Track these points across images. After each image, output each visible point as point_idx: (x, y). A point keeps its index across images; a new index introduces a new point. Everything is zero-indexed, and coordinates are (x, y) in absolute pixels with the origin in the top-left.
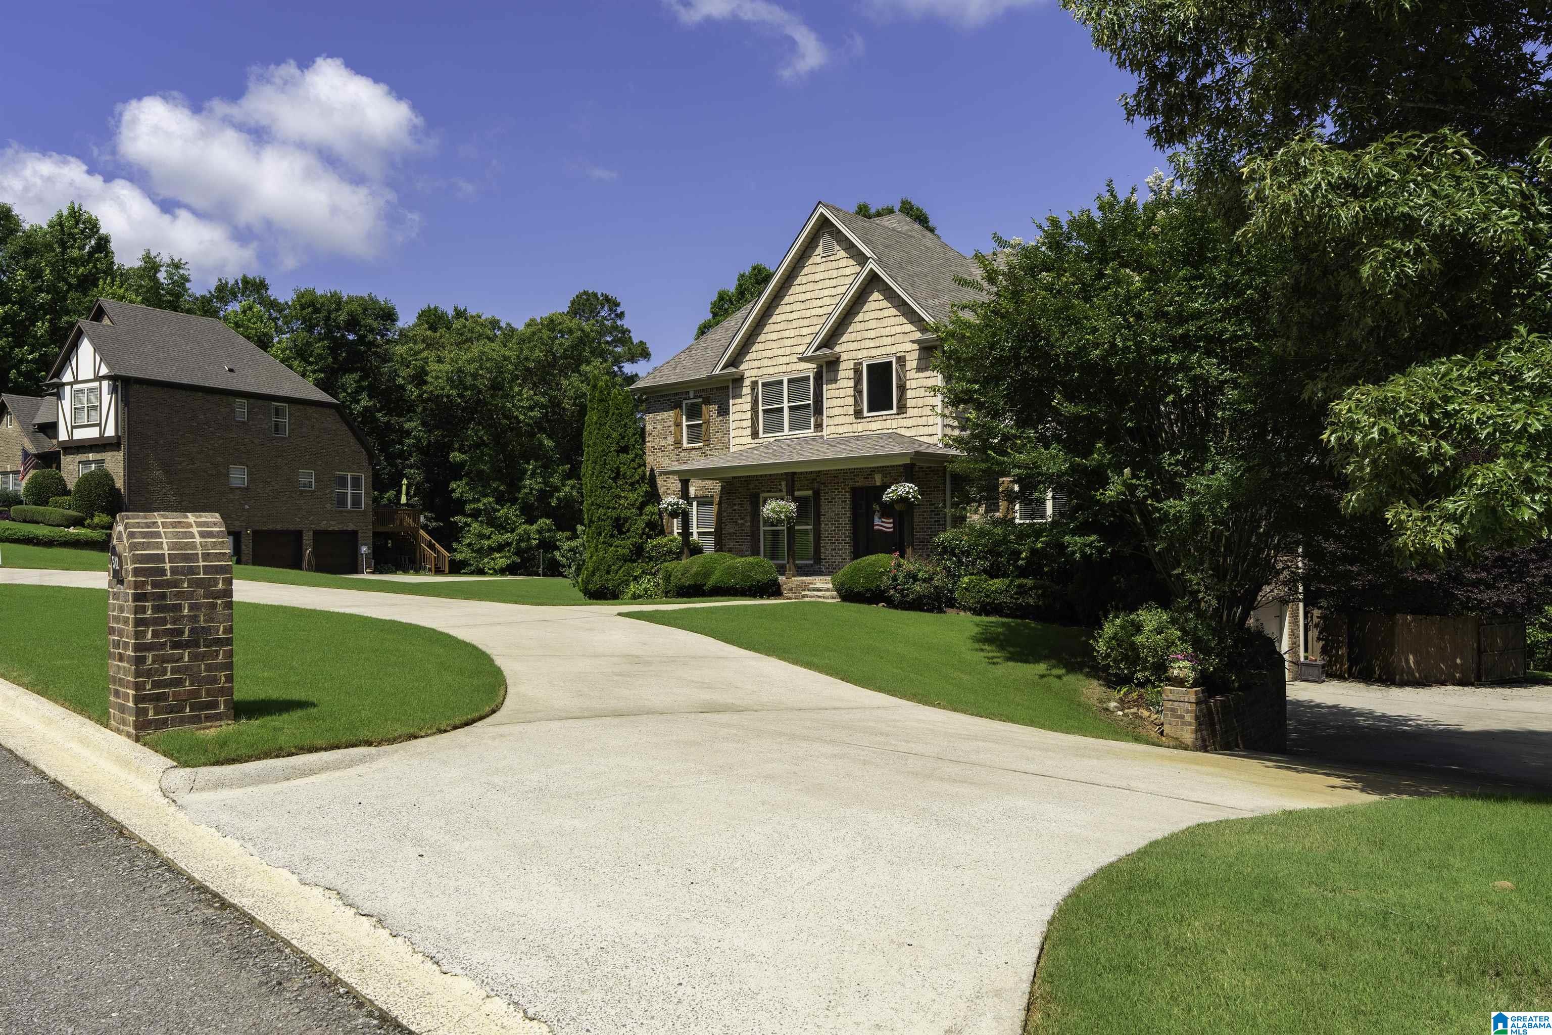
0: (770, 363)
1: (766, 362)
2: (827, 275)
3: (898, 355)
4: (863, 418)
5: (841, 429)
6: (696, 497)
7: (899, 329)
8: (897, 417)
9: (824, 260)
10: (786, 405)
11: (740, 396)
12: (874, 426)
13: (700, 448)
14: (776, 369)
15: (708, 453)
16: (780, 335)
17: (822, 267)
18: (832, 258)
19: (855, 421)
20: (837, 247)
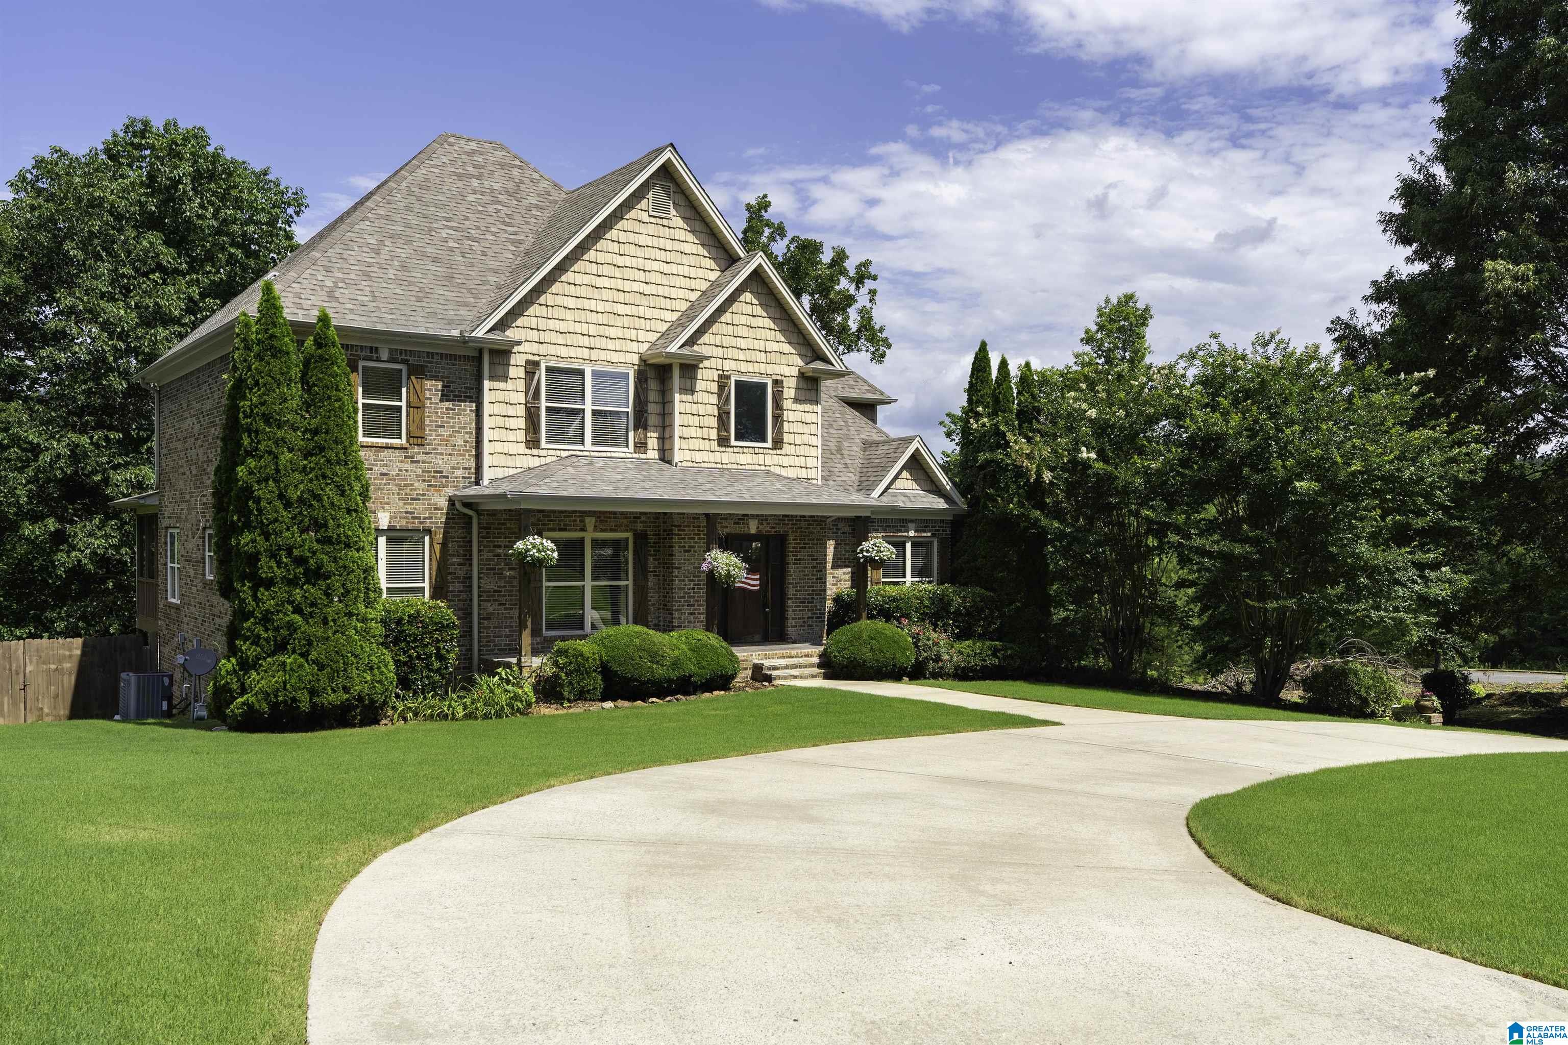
0: (561, 339)
1: (554, 338)
2: (656, 242)
3: (774, 377)
4: (728, 446)
5: (698, 457)
6: (391, 529)
7: (776, 347)
8: (771, 452)
9: (653, 220)
10: (588, 407)
11: (505, 378)
12: (744, 459)
13: (402, 448)
14: (572, 352)
15: (419, 458)
16: (580, 303)
17: (651, 229)
18: (665, 222)
19: (717, 449)
20: (673, 211)
